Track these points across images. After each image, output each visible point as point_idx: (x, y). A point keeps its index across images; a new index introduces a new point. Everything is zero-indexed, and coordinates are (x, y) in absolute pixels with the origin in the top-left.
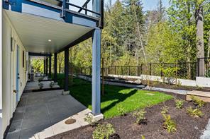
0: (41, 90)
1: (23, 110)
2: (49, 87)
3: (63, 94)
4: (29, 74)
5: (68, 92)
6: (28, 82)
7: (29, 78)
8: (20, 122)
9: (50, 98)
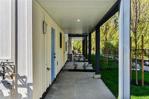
0: (76, 70)
1: (57, 86)
2: (83, 69)
3: (94, 78)
4: (68, 55)
5: (99, 76)
6: (67, 61)
7: (68, 57)
8: (51, 97)
9: (81, 79)
